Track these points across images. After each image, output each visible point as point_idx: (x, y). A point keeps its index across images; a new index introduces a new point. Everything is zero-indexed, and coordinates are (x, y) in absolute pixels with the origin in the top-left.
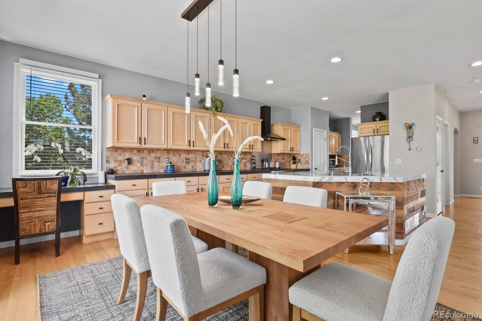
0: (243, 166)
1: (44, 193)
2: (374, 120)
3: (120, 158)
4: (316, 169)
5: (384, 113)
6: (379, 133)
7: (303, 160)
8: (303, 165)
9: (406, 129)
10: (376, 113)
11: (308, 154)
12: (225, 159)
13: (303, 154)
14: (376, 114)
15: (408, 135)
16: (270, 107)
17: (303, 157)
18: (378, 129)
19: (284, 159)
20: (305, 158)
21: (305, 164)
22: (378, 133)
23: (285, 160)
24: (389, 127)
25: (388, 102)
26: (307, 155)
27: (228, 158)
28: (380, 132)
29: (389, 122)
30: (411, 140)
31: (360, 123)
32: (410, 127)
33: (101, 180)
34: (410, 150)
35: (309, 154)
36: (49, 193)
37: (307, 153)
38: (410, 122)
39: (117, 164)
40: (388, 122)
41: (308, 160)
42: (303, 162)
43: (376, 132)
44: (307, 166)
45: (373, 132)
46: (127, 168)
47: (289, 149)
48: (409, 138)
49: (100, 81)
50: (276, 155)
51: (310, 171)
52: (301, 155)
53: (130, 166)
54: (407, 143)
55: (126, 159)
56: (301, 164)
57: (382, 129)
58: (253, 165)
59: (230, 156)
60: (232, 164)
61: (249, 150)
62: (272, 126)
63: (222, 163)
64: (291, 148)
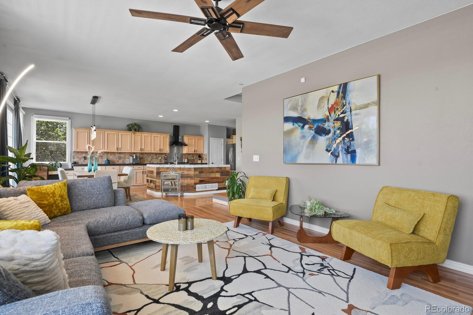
0: (159, 161)
1: (42, 170)
3: (80, 156)
4: (213, 163)
7: (205, 158)
12: (146, 157)
16: (179, 126)
17: (204, 156)
19: (193, 157)
21: (206, 160)
23: (195, 158)
27: (147, 157)
33: (70, 167)
34: (242, 152)
36: (44, 170)
37: (206, 153)
39: (78, 160)
46: (84, 161)
47: (193, 151)
49: (70, 120)
50: (186, 155)
52: (204, 154)
53: (85, 160)
54: (241, 148)
55: (83, 157)
56: (204, 160)
58: (166, 161)
59: (149, 155)
60: (150, 160)
61: (159, 152)
62: (183, 137)
63: (143, 159)
64: (195, 150)
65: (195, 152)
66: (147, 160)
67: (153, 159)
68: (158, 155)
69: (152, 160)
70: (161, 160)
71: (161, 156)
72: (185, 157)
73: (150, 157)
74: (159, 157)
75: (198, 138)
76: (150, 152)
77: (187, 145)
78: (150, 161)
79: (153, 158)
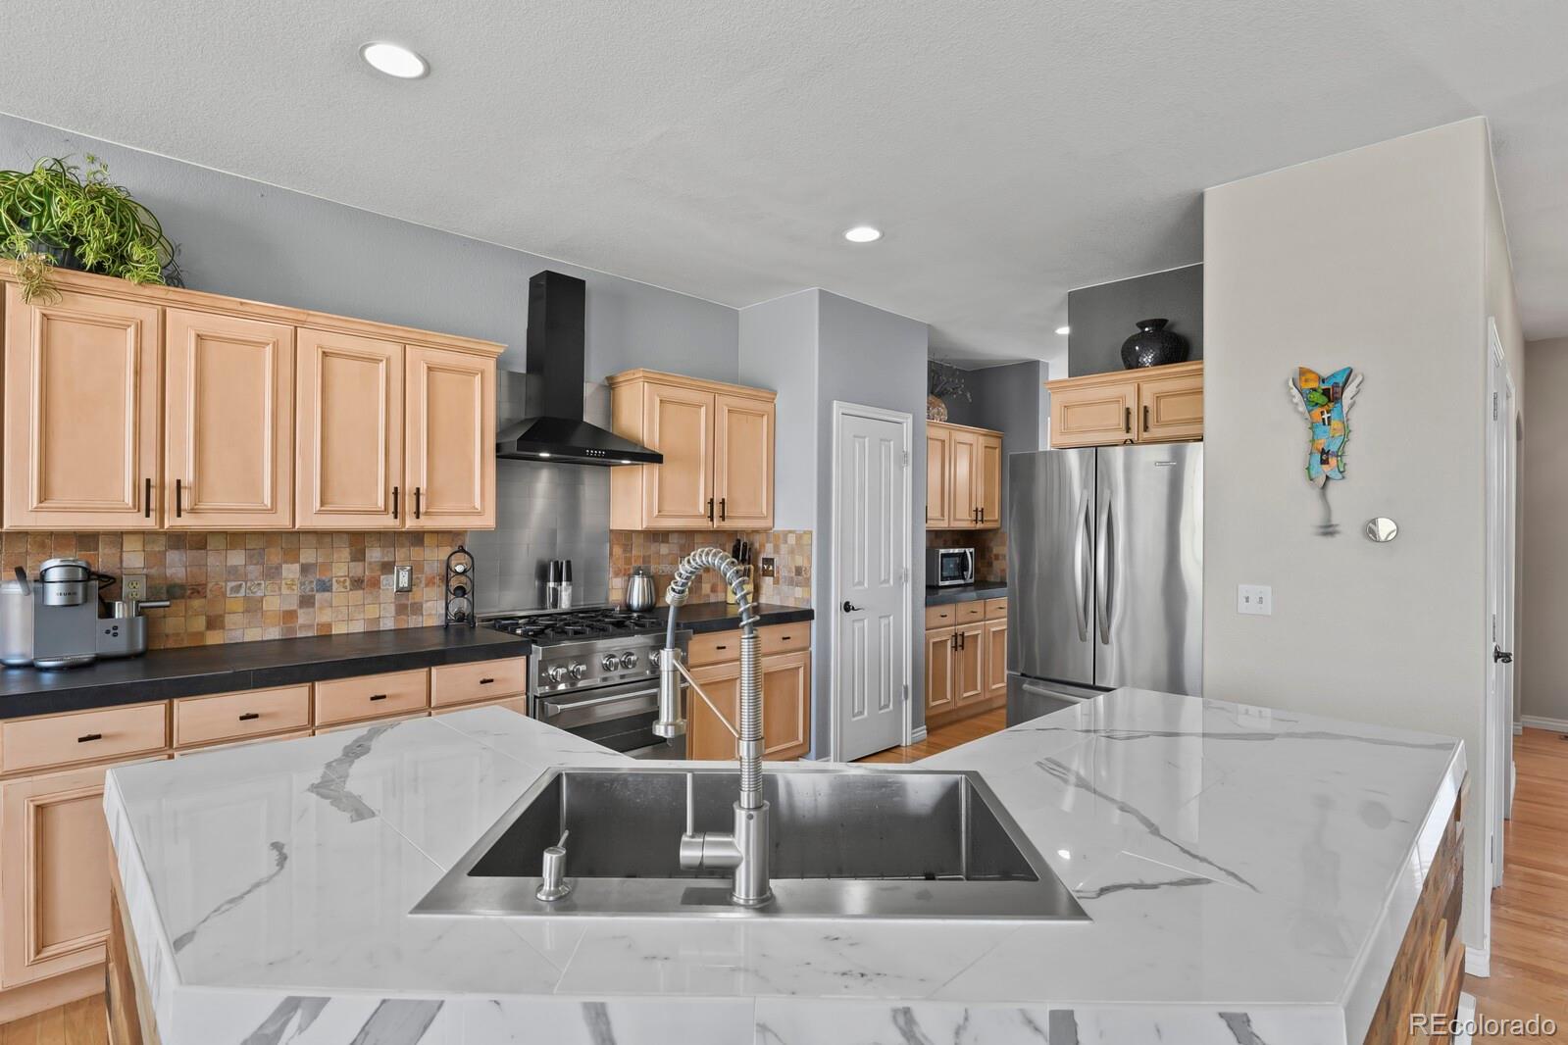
0: (390, 610)
2: (1131, 362)
4: (848, 608)
5: (1183, 328)
6: (1155, 432)
7: (784, 563)
8: (785, 588)
9: (1302, 408)
10: (1142, 325)
11: (805, 532)
13: (786, 534)
14: (1140, 331)
15: (1313, 441)
16: (582, 283)
17: (784, 548)
18: (1146, 410)
20: (792, 552)
21: (791, 583)
22: (1146, 428)
24: (1202, 402)
25: (1198, 271)
26: (799, 537)
27: (254, 570)
28: (1160, 423)
29: (1202, 370)
30: (1335, 474)
31: (1066, 376)
32: (1329, 393)
34: (1326, 534)
35: (811, 532)
37: (800, 527)
38: (1326, 366)
40: (1200, 373)
41: (806, 564)
42: (784, 573)
43: (1139, 425)
44: (799, 592)
45: (1123, 425)
47: (702, 508)
48: (1324, 462)
50: (637, 541)
51: (814, 623)
52: (777, 536)
54: (1312, 494)
56: (776, 582)
57: (1170, 410)
58: (460, 604)
60: (292, 604)
61: (388, 522)
62: (610, 386)
63: (197, 603)
64: (712, 502)
65: (711, 518)
66: (253, 607)
67: (318, 596)
68: (375, 554)
69: (307, 601)
70: (412, 598)
71: (416, 553)
72: (628, 561)
73: (291, 571)
74: (387, 567)
75: (735, 402)
76: (281, 521)
77: (656, 458)
78: (289, 616)
79: (325, 587)
